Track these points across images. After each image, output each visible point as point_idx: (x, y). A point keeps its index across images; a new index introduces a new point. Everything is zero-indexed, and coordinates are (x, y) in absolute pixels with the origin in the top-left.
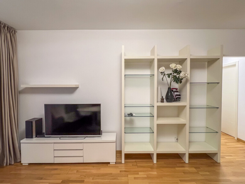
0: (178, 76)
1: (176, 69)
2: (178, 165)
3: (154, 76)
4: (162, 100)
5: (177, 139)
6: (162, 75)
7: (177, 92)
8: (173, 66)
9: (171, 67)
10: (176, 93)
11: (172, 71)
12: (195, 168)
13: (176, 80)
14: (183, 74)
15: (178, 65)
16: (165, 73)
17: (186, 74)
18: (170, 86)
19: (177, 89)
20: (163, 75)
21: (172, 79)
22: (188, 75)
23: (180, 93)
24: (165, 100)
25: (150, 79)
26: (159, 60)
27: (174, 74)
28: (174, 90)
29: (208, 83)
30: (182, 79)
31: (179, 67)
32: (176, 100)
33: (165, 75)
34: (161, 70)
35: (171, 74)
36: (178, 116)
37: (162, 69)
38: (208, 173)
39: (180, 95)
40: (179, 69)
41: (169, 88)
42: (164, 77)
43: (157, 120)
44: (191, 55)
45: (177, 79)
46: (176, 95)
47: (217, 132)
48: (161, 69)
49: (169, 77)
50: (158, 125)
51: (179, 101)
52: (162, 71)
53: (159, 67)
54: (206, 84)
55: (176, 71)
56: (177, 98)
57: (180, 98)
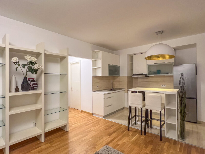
0: (33, 67)
1: (31, 61)
2: (34, 148)
3: (5, 66)
4: (16, 90)
5: (35, 124)
6: (15, 65)
7: (34, 81)
8: (28, 57)
9: (26, 59)
10: (32, 83)
11: (28, 62)
12: (50, 143)
13: (31, 70)
14: (37, 66)
15: (32, 58)
16: (19, 63)
17: (40, 66)
18: (26, 76)
19: (33, 79)
20: (17, 65)
21: (28, 69)
22: (42, 67)
23: (37, 82)
24: (20, 89)
25: (2, 68)
26: (11, 50)
27: (29, 65)
28: (31, 80)
29: (60, 74)
30: (37, 70)
31: (34, 59)
32: (33, 89)
33: (19, 65)
34: (13, 60)
35: (26, 65)
36: (36, 103)
37: (15, 59)
38: (59, 143)
39: (37, 84)
40: (34, 61)
41: (25, 78)
42: (19, 67)
43: (9, 111)
44: (45, 51)
45: (33, 70)
46: (33, 84)
47: (66, 110)
48: (13, 58)
49: (24, 67)
50: (10, 116)
51: (37, 89)
52: (16, 61)
53: (11, 57)
54: (59, 74)
55: (31, 62)
56: (34, 87)
57: (37, 87)
